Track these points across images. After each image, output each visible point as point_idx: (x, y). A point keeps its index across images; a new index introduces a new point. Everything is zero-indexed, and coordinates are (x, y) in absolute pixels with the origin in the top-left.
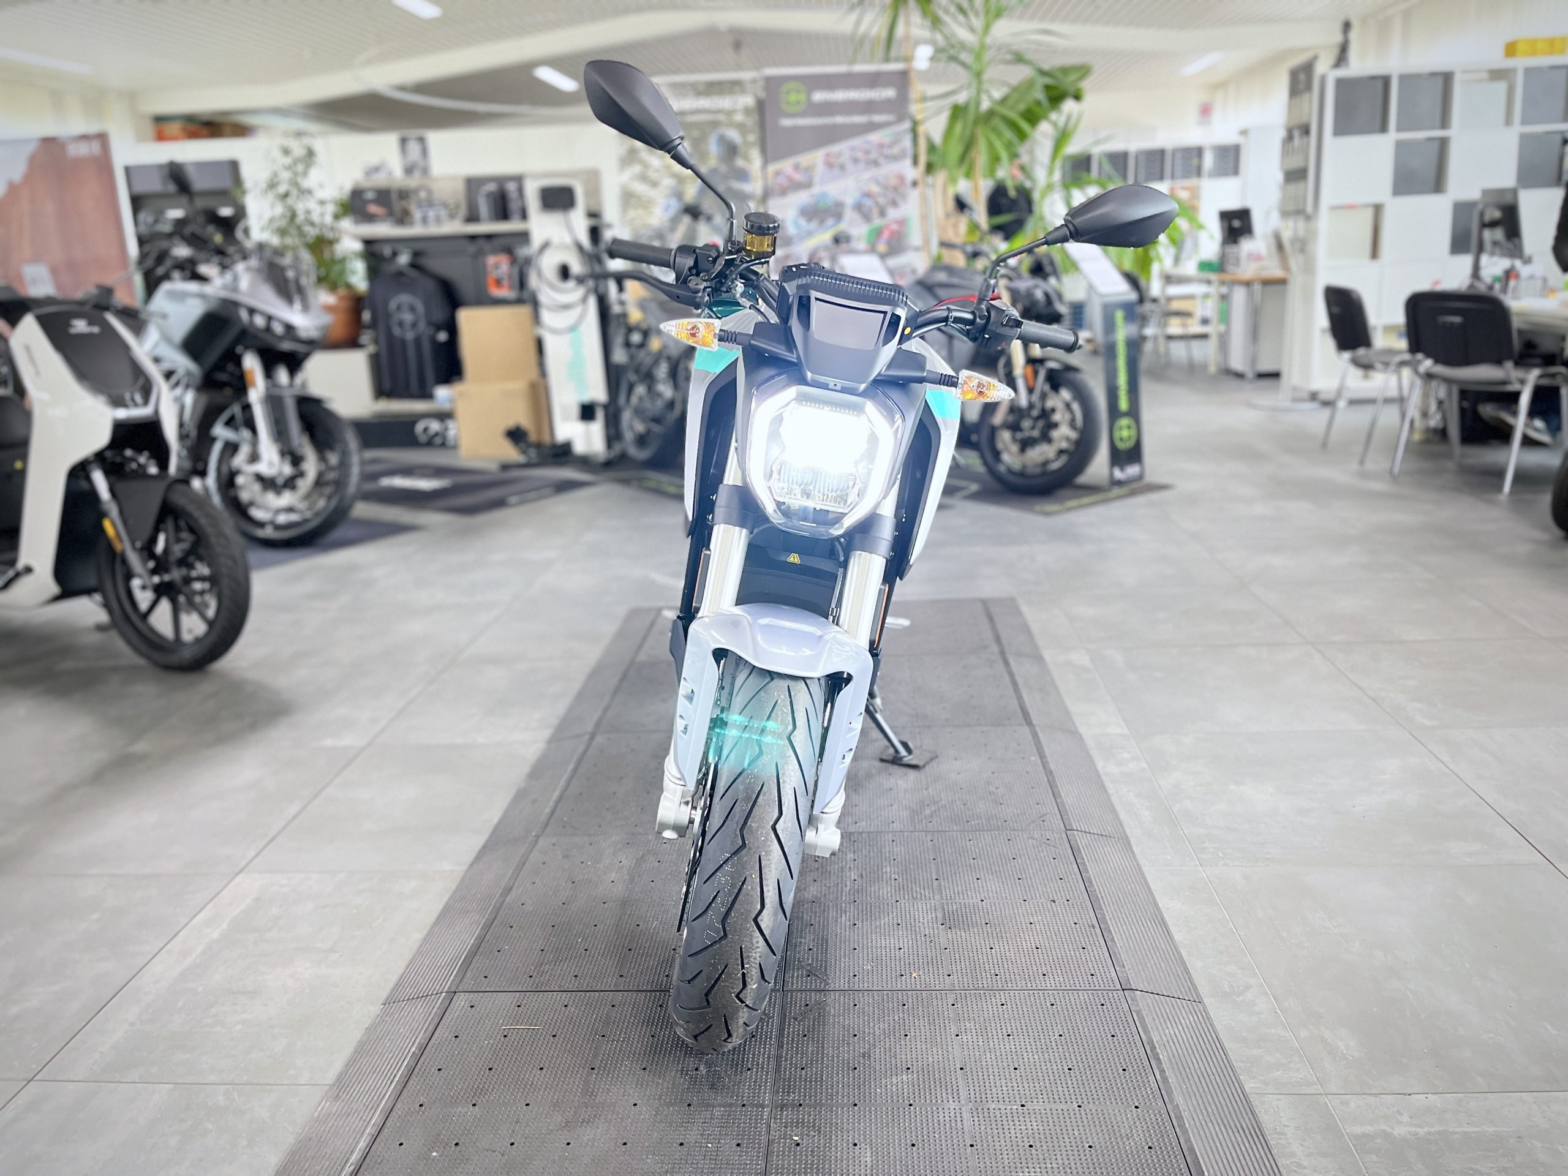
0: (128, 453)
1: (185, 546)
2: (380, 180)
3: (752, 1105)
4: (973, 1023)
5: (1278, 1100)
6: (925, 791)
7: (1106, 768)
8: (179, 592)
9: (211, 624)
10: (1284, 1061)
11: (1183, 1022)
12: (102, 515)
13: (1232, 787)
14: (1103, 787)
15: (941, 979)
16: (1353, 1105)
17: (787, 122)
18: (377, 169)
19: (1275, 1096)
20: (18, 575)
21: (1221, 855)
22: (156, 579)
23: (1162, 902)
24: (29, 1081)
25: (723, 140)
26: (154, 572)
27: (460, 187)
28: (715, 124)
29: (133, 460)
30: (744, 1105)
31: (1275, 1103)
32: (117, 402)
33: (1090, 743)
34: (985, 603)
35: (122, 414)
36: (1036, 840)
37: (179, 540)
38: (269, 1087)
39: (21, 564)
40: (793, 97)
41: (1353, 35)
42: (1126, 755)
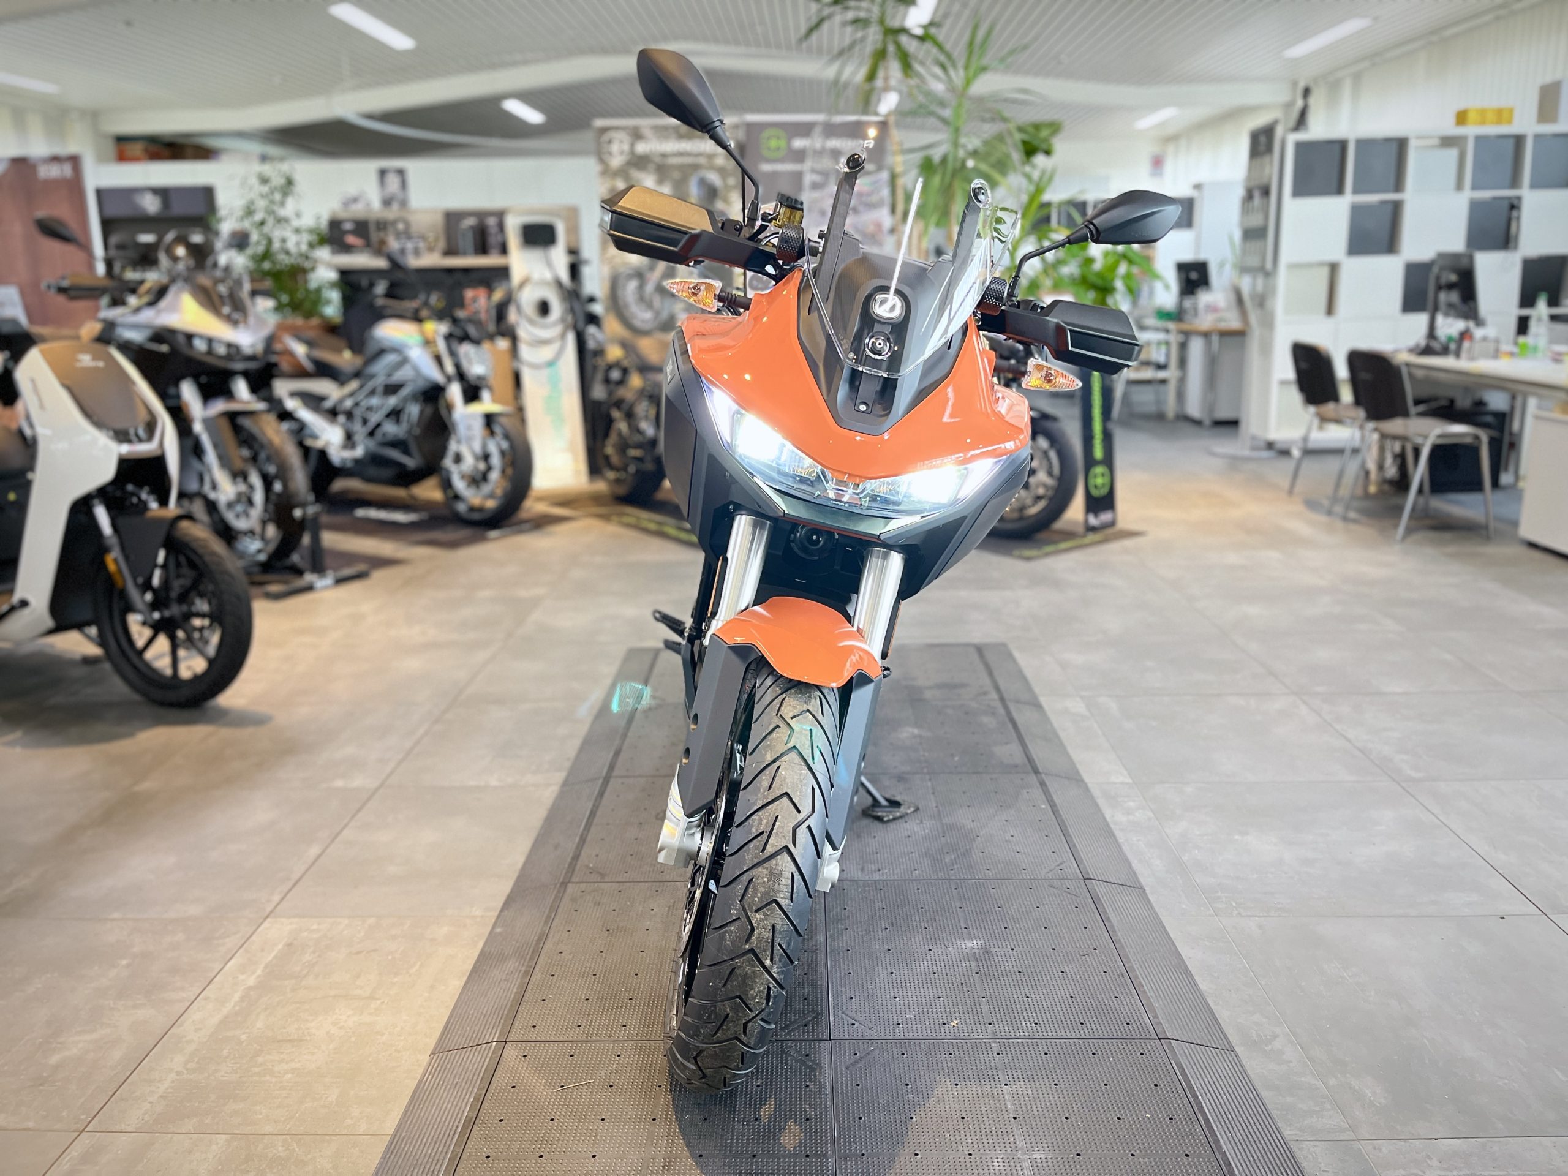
0: (130, 487)
1: (186, 582)
2: (358, 210)
3: (817, 1156)
4: (1019, 1071)
5: (1315, 1146)
6: (942, 838)
7: (1114, 816)
8: (178, 627)
9: (211, 662)
10: (1317, 1109)
11: (1219, 1070)
12: (102, 549)
13: (1237, 837)
14: (1111, 834)
15: (983, 1028)
16: (1384, 1150)
17: (766, 167)
18: (355, 200)
19: (1312, 1143)
20: (12, 609)
21: (1234, 905)
22: (156, 615)
23: (1185, 951)
24: (81, 1133)
25: (703, 182)
26: (155, 606)
27: (439, 220)
28: (696, 167)
29: (132, 494)
30: (807, 1156)
31: (1312, 1149)
32: (121, 436)
33: (1096, 792)
34: (979, 649)
35: (125, 449)
36: (1057, 888)
37: (178, 576)
38: (328, 1137)
39: (16, 598)
40: (773, 143)
41: (1312, 101)
42: (1131, 804)
